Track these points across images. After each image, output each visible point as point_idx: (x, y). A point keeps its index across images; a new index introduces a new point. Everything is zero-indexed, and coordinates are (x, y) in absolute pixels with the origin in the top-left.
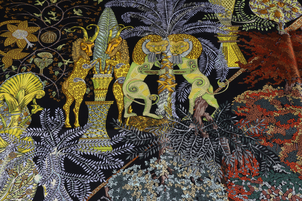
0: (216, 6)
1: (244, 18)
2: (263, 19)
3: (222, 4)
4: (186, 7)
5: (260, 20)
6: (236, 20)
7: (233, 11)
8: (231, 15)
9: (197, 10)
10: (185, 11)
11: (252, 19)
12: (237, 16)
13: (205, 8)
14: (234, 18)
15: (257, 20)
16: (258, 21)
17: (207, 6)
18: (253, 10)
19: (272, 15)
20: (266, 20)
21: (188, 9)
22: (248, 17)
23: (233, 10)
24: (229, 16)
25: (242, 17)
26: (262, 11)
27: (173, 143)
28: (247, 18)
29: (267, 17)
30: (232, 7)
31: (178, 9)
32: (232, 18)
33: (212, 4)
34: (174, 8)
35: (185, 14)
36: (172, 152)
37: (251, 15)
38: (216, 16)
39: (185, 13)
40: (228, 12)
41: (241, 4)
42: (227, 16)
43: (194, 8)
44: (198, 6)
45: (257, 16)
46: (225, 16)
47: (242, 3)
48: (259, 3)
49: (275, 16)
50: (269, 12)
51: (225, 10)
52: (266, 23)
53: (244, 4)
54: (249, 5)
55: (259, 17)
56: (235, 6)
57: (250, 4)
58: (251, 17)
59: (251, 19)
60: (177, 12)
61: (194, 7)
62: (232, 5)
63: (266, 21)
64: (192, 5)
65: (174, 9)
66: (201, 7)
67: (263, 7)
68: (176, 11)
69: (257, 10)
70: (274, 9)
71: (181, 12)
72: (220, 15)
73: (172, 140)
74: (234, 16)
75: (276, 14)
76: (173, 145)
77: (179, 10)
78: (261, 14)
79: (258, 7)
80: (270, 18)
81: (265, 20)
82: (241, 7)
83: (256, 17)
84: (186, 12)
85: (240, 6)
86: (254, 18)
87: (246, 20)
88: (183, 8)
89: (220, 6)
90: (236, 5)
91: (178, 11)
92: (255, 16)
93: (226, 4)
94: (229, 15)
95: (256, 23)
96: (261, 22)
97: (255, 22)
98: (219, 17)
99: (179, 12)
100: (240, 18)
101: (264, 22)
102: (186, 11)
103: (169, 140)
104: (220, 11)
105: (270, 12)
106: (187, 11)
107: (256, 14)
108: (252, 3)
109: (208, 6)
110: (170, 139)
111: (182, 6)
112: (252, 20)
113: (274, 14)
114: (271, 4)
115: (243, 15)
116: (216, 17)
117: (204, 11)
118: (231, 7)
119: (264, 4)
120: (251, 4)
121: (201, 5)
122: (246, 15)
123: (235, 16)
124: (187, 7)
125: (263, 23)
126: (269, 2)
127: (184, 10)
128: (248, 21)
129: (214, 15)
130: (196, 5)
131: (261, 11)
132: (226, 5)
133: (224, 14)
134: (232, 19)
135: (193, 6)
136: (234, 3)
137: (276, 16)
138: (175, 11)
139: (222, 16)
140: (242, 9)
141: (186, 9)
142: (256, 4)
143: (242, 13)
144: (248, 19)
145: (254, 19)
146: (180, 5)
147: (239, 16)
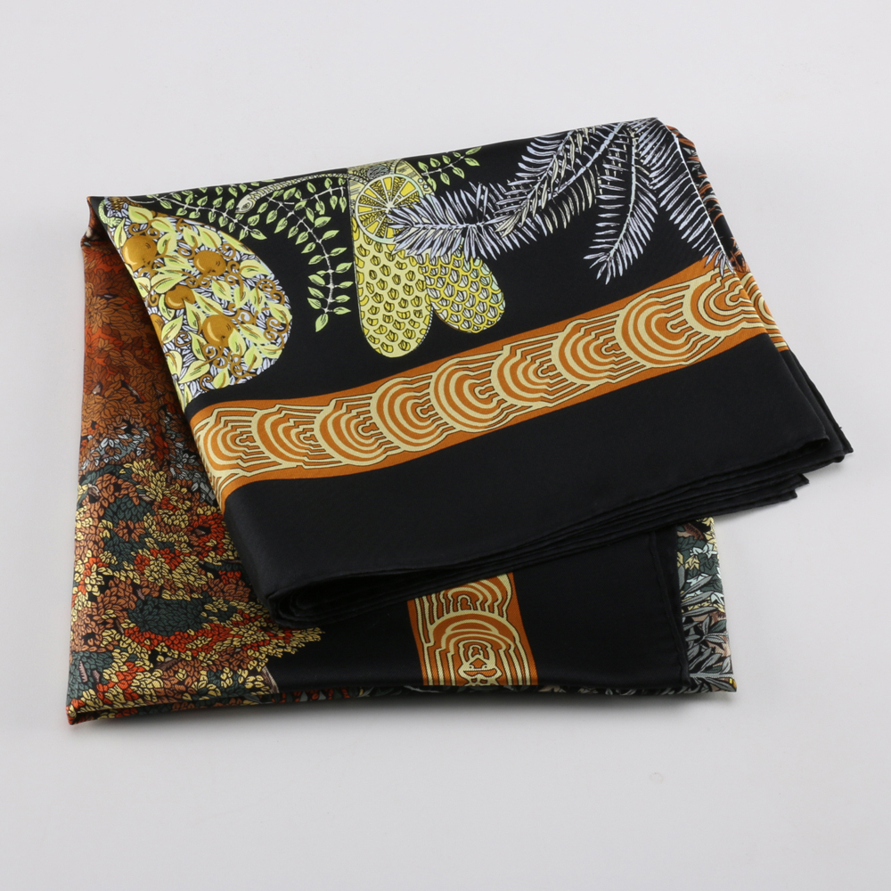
0: (442, 245)
1: (292, 208)
2: (203, 219)
3: (415, 270)
4: (579, 180)
5: (218, 215)
6: (327, 184)
7: (355, 236)
8: (360, 211)
9: (526, 186)
10: (577, 155)
11: (253, 212)
12: (329, 211)
13: (488, 211)
14: (337, 194)
15: (232, 213)
16: (222, 208)
17: (486, 227)
18: (263, 269)
19: (166, 242)
20: (186, 217)
21: (569, 174)
22: (275, 224)
23: (356, 245)
24: (364, 200)
25: (302, 213)
26: (219, 269)
27: (696, 641)
28: (282, 214)
29: (188, 233)
30: (364, 266)
31: (613, 153)
32: (347, 194)
33: (467, 254)
34: (634, 151)
35: (568, 143)
36: (694, 605)
37: (261, 237)
38: (425, 178)
39: (572, 148)
40: (374, 227)
41: (330, 300)
42: (372, 194)
43: (540, 189)
44: (529, 215)
45: (235, 235)
46: (381, 192)
47: (323, 302)
48: (247, 317)
49: (154, 235)
50: (185, 260)
51: (391, 232)
52: (187, 201)
53: (314, 304)
54: (286, 299)
55: (225, 230)
56: (350, 275)
57: (286, 309)
58: (262, 226)
59: (261, 210)
60: (611, 136)
61: (545, 196)
62: (368, 279)
63: (190, 211)
64: (555, 205)
65: (629, 147)
66: (511, 213)
67: (222, 289)
68: (616, 137)
69: (245, 273)
70: (167, 275)
71: (592, 142)
72: (407, 190)
73: (700, 653)
74: (343, 208)
75: (149, 246)
76: (692, 631)
77: (606, 152)
78: (218, 249)
79: (242, 295)
80: (172, 227)
81: (192, 215)
82: (322, 282)
83: (238, 228)
84: (567, 151)
85: (331, 286)
86: (244, 221)
87: (280, 198)
88: (592, 167)
89: (425, 251)
90: (348, 284)
91: (607, 142)
92: (242, 236)
93: (397, 278)
94: (366, 209)
95: (232, 197)
96: (209, 204)
97: (237, 200)
98: (410, 176)
99: (602, 141)
100: (311, 204)
101: (195, 204)
102: (572, 156)
103: (714, 649)
104: (414, 218)
105: (181, 258)
106: (569, 162)
107: (243, 250)
108: (277, 317)
109: (479, 228)
110: (711, 655)
111: (604, 182)
112: (252, 204)
113: (160, 248)
114: (188, 305)
115: (302, 229)
116: (420, 171)
117: (491, 191)
118: (369, 266)
119: (219, 308)
120: (280, 307)
121: (516, 227)
122: (286, 231)
123: (338, 206)
124: (573, 185)
125: (199, 202)
126: (203, 318)
127: (585, 160)
128: (270, 195)
129: (436, 177)
130: (538, 219)
131: (224, 266)
132: (399, 272)
133: (390, 205)
134: (346, 185)
135: (549, 203)
136: (363, 293)
137: (144, 234)
138: (624, 139)
139: (396, 187)
140: (314, 269)
141: (577, 167)
142: (258, 308)
143: (311, 239)
144: (272, 206)
145: (247, 215)
146: (613, 183)
147: (317, 215)
